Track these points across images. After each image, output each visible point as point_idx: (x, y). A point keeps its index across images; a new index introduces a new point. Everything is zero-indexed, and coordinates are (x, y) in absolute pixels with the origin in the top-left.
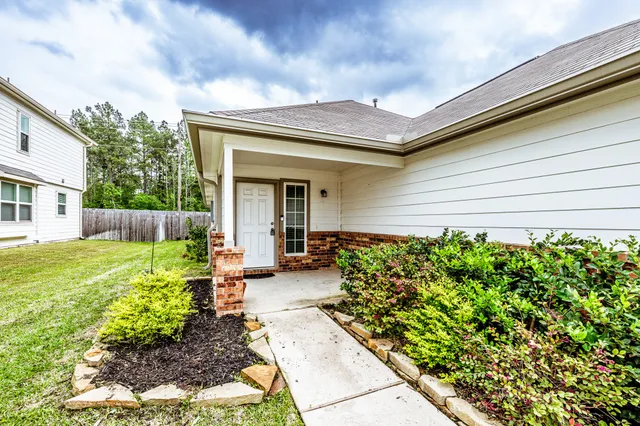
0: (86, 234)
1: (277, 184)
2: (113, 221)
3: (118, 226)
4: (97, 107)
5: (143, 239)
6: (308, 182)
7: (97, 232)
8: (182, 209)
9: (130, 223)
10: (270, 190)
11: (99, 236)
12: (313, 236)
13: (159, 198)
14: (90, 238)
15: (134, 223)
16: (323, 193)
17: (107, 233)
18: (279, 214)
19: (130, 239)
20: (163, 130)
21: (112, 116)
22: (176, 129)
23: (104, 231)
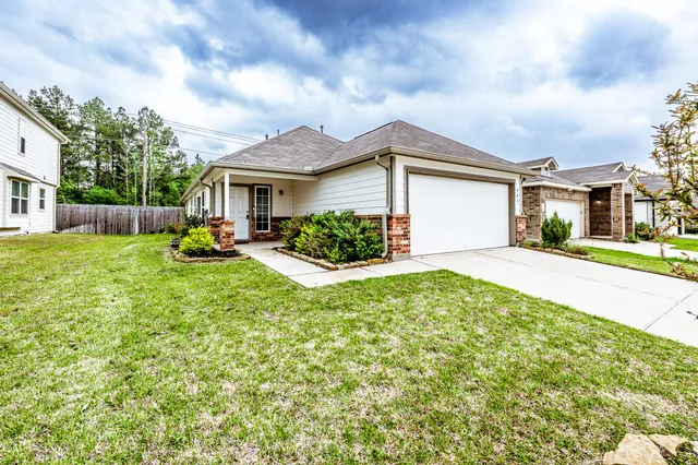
0: (60, 227)
1: (251, 187)
2: (88, 215)
3: (93, 220)
4: (44, 91)
5: (119, 232)
6: (271, 186)
7: (71, 226)
8: (147, 203)
9: (106, 217)
10: (246, 190)
11: (74, 230)
12: (273, 219)
13: (118, 192)
14: (64, 231)
15: (110, 217)
16: (281, 192)
17: (82, 227)
18: (251, 206)
19: (105, 232)
20: (120, 118)
21: (61, 102)
22: (137, 117)
23: (78, 225)
